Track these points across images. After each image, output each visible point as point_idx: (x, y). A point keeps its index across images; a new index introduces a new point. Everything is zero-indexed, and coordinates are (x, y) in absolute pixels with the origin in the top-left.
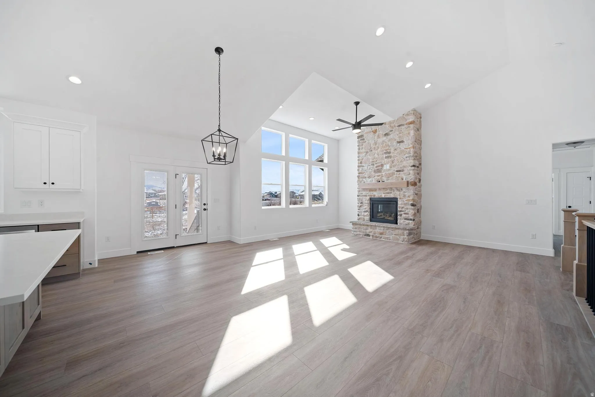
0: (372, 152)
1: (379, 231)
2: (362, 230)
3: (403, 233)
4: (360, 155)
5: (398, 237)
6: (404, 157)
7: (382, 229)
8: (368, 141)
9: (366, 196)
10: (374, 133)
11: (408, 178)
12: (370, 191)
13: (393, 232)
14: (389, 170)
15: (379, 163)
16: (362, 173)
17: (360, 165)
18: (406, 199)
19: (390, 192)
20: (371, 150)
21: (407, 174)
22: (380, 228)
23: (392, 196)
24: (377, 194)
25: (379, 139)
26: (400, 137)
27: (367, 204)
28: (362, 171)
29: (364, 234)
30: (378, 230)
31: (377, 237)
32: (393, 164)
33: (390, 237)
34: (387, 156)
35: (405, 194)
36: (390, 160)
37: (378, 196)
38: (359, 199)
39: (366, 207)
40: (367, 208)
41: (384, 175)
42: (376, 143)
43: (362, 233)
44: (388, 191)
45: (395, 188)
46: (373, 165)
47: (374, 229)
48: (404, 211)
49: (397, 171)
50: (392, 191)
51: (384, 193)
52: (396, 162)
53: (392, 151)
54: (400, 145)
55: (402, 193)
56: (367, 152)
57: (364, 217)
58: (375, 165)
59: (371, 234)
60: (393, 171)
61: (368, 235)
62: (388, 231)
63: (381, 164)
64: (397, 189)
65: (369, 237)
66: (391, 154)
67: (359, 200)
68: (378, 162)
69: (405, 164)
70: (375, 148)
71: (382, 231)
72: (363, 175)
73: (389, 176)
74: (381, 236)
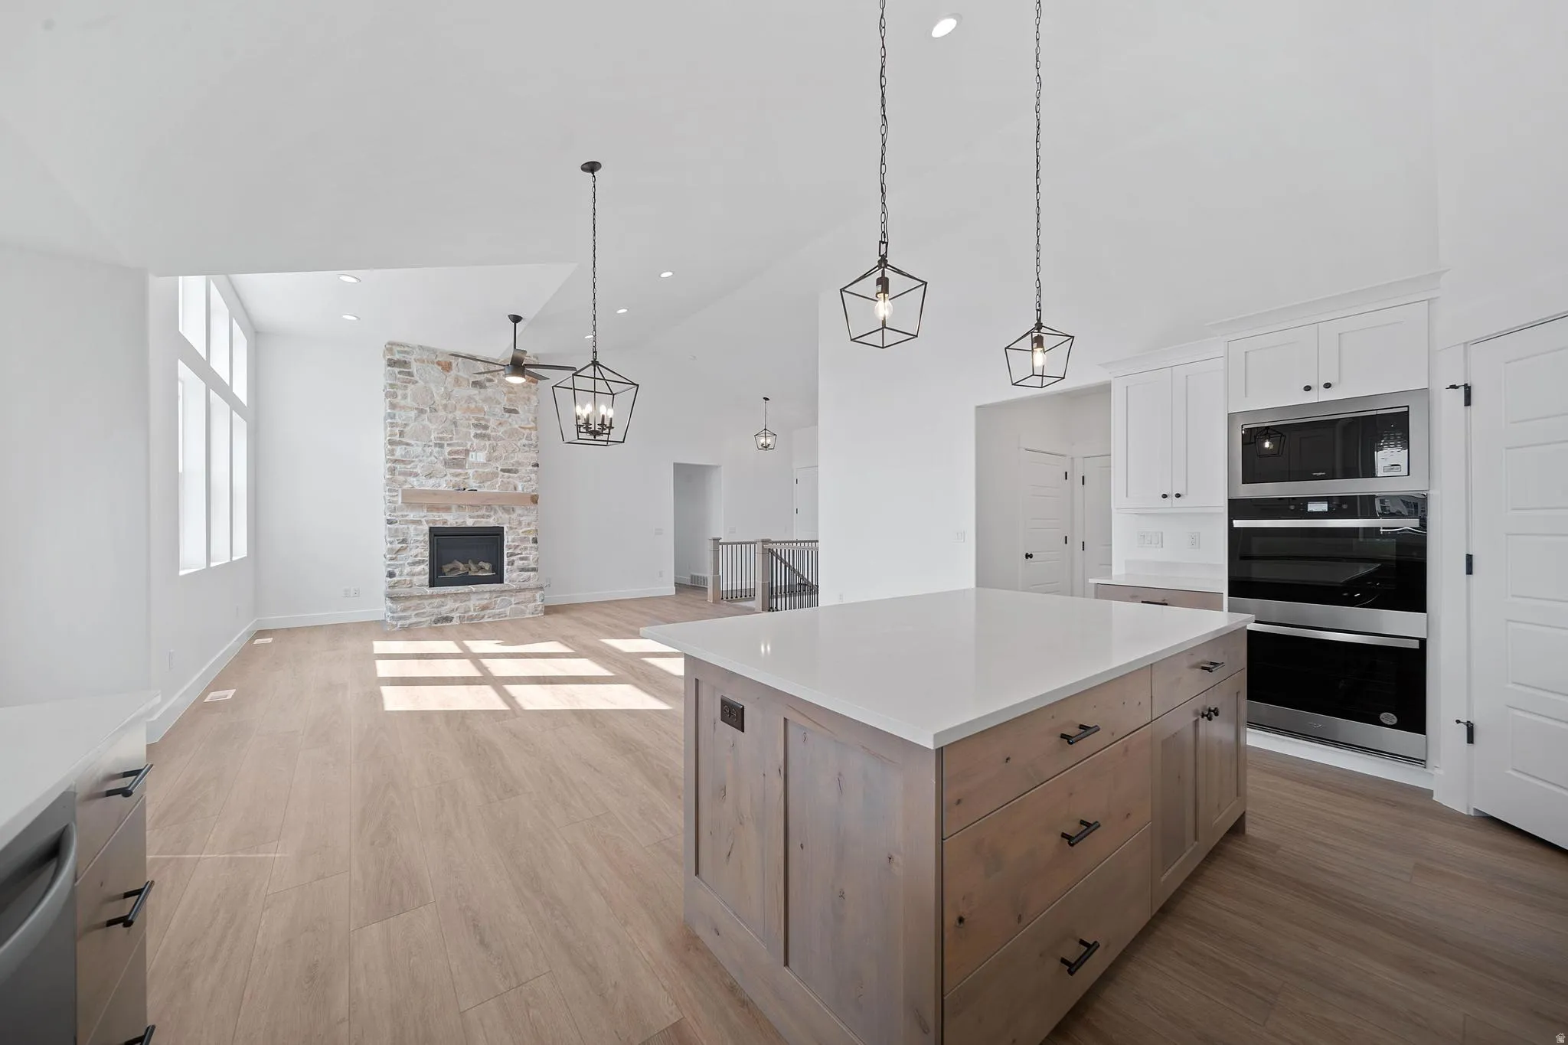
0: (435, 414)
1: (477, 603)
2: (428, 609)
3: (534, 596)
4: (397, 412)
5: (522, 607)
6: (519, 444)
7: (487, 596)
8: (426, 382)
9: (419, 522)
10: (443, 368)
11: (527, 488)
12: (432, 511)
13: (513, 599)
14: (484, 465)
15: (458, 444)
16: (403, 461)
17: (397, 438)
18: (523, 530)
19: (488, 513)
20: (435, 410)
21: (525, 479)
22: (480, 597)
23: (491, 522)
24: (452, 519)
25: (456, 389)
26: (509, 400)
27: (423, 544)
28: (406, 457)
29: (433, 620)
30: (474, 603)
31: (471, 618)
32: (495, 454)
33: (505, 611)
34: (479, 432)
35: (522, 519)
36: (488, 443)
37: (457, 523)
38: (396, 530)
39: (419, 550)
40: (421, 553)
41: (473, 475)
42: (448, 395)
43: (428, 618)
44: (483, 512)
45: (499, 506)
46: (441, 446)
47: (465, 601)
48: (519, 554)
49: (503, 470)
50: (492, 513)
51: (471, 517)
52: (500, 451)
53: (492, 423)
54: (510, 416)
55: (514, 516)
56: (421, 411)
57: (411, 578)
58: (447, 449)
59: (456, 615)
60: (495, 470)
61: (448, 619)
62: (499, 599)
63: (466, 450)
64: (504, 509)
65: (450, 624)
66: (488, 432)
67: (394, 534)
68: (454, 441)
69: (519, 457)
70: (445, 407)
71: (485, 602)
72: (409, 467)
73: (484, 479)
74: (482, 613)
